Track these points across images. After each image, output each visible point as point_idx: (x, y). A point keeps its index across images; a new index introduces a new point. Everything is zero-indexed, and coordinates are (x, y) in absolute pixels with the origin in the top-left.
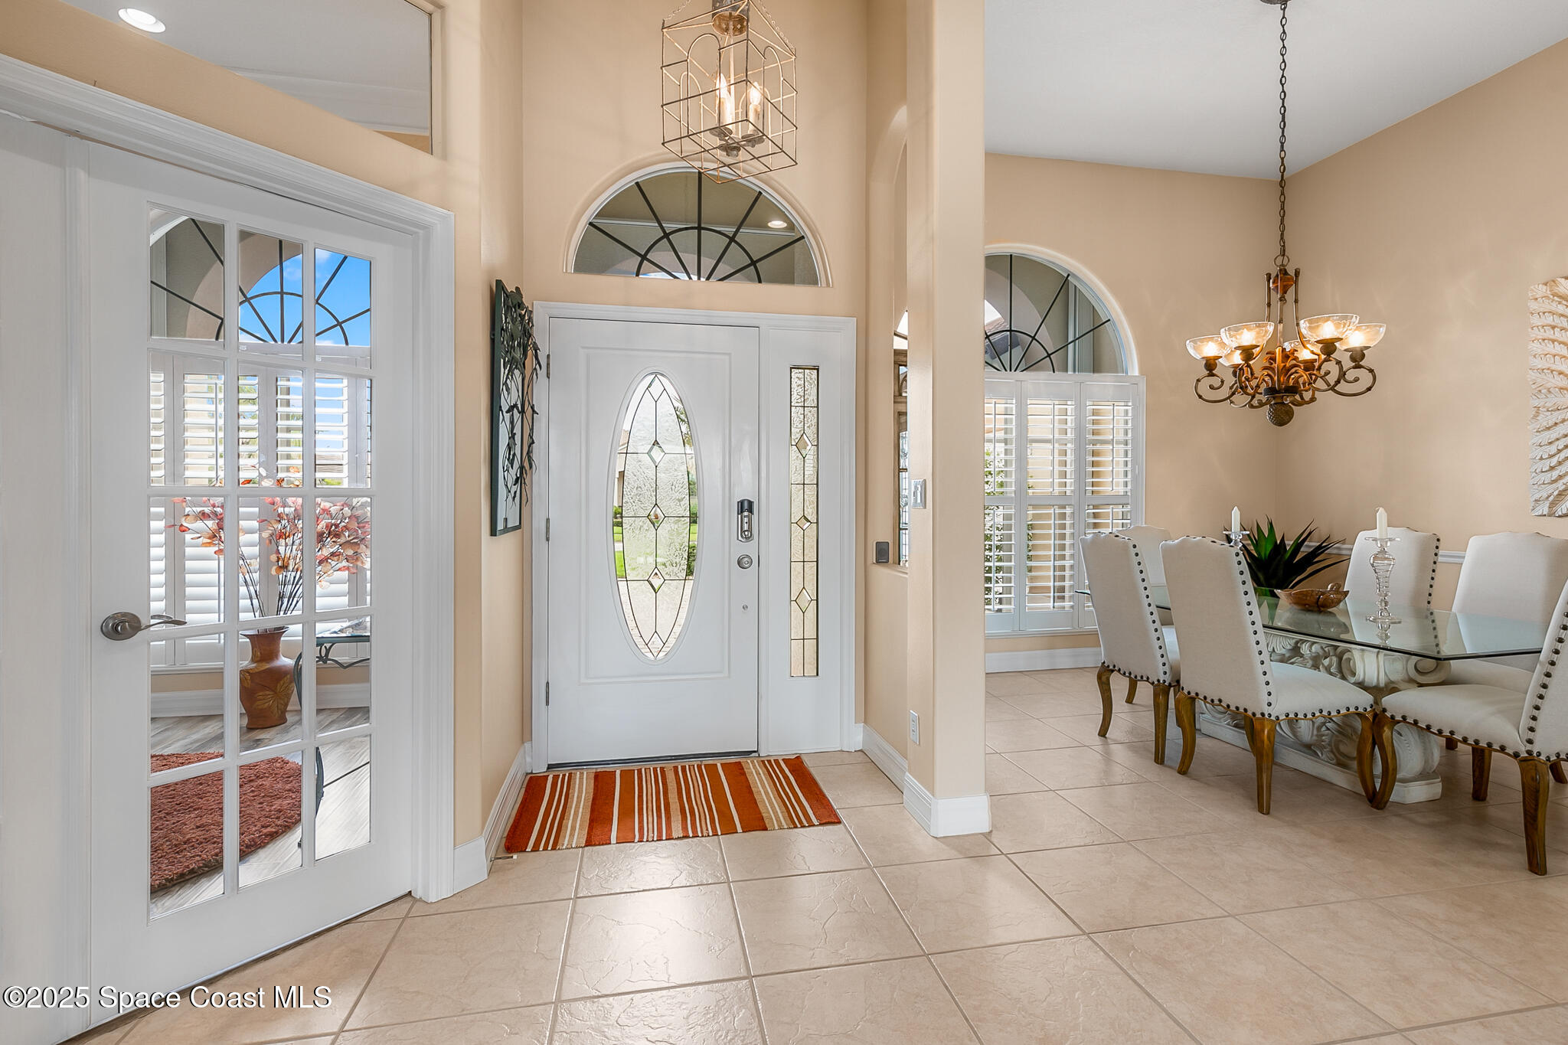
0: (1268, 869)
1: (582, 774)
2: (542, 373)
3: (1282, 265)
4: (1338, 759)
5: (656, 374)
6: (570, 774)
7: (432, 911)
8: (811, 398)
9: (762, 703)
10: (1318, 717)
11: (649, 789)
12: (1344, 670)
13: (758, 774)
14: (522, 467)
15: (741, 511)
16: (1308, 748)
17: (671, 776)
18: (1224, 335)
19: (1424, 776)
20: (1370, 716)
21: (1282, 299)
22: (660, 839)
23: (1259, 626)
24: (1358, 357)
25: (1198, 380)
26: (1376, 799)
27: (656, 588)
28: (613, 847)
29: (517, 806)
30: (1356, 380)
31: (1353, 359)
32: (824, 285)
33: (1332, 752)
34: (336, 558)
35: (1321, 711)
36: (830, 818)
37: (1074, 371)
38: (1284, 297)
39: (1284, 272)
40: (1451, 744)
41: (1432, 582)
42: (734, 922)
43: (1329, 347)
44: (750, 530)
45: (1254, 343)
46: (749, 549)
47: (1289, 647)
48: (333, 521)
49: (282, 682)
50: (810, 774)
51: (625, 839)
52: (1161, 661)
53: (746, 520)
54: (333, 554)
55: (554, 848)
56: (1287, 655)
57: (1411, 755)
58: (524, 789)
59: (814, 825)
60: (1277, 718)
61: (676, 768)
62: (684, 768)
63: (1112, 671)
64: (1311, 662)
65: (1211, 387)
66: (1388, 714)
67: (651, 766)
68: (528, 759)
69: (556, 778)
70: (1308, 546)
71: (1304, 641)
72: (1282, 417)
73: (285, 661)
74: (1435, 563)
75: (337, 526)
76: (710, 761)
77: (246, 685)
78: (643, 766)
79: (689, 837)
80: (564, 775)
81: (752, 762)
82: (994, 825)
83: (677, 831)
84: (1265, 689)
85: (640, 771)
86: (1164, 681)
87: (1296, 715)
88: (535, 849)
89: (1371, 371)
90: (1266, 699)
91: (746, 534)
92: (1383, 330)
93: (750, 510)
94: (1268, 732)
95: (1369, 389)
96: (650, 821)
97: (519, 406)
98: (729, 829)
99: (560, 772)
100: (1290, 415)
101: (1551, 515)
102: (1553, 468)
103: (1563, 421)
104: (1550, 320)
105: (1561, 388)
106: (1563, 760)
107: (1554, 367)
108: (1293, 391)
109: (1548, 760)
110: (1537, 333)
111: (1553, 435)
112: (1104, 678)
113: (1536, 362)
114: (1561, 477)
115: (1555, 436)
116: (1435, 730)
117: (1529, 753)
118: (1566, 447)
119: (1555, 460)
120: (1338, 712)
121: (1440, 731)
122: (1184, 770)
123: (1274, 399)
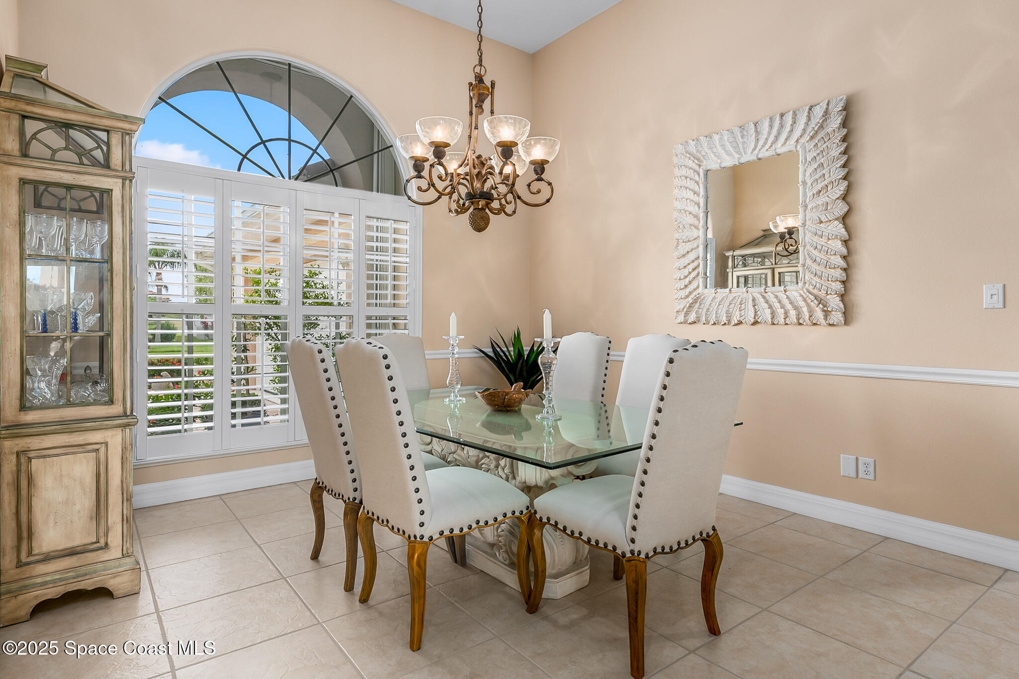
3: (481, 76)
4: (510, 559)
10: (475, 528)
20: (525, 519)
24: (540, 170)
25: (408, 181)
30: (538, 192)
31: (535, 171)
35: (478, 522)
38: (481, 107)
39: (480, 79)
41: (605, 378)
43: (506, 151)
52: (351, 477)
60: (431, 538)
63: (323, 489)
64: (494, 463)
65: (419, 189)
66: (538, 516)
72: (480, 224)
74: (607, 361)
84: (418, 508)
86: (355, 500)
87: (452, 531)
89: (550, 184)
90: (418, 519)
92: (558, 145)
94: (418, 557)
95: (548, 201)
100: (487, 222)
101: (685, 322)
102: (686, 286)
103: (692, 250)
104: (684, 172)
105: (690, 225)
106: (659, 553)
107: (687, 208)
108: (488, 197)
109: (647, 557)
110: (678, 182)
111: (686, 260)
112: (316, 496)
113: (677, 204)
114: (690, 293)
115: (687, 262)
116: (568, 532)
117: (632, 552)
118: (694, 270)
119: (687, 280)
120: (496, 520)
121: (572, 532)
122: (364, 600)
123: (472, 203)
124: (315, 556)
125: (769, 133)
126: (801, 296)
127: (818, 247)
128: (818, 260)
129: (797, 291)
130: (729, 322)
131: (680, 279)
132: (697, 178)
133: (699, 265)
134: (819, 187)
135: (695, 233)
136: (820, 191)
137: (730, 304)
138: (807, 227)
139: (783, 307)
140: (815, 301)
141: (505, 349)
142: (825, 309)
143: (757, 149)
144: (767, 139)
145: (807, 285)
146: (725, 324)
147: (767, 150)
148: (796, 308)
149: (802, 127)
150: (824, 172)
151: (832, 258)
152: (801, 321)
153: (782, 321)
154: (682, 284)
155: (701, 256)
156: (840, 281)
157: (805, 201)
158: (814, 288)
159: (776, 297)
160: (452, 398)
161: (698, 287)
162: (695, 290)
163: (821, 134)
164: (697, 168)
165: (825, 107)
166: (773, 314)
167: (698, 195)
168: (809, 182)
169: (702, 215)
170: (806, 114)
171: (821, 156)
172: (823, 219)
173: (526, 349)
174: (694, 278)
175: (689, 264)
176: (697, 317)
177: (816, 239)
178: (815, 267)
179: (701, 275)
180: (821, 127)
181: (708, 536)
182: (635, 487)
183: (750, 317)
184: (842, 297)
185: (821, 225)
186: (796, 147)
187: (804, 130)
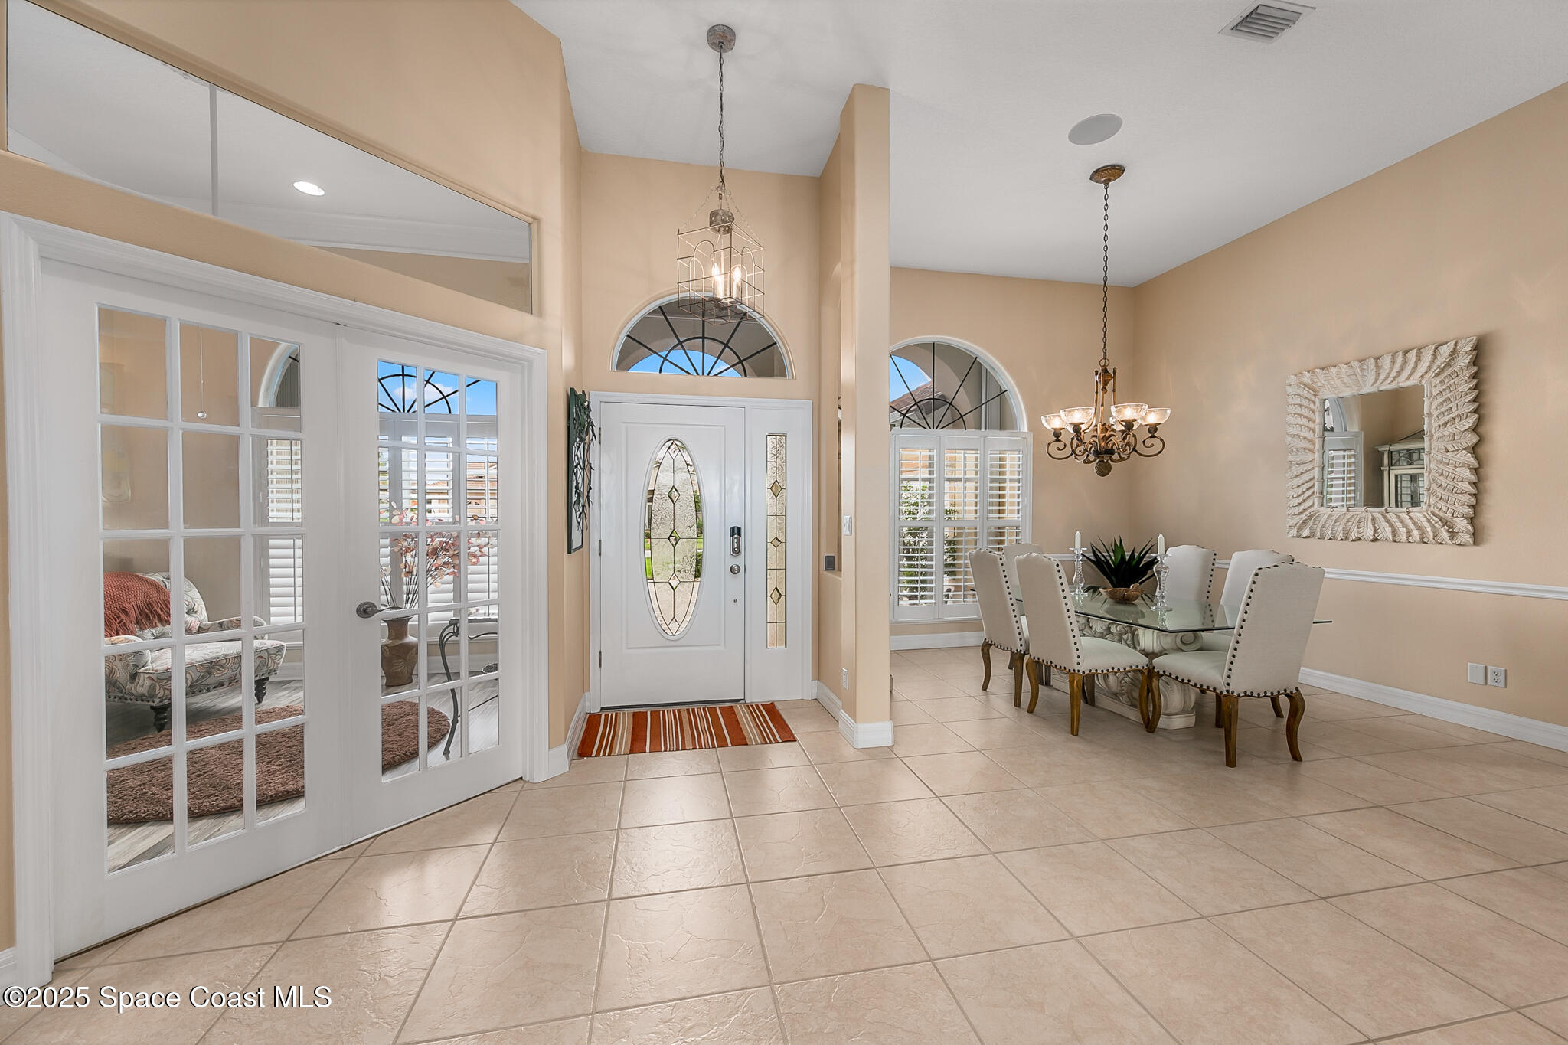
0: (1063, 765)
1: (624, 713)
2: (596, 442)
3: (1106, 366)
4: (1130, 701)
5: (674, 440)
6: (616, 714)
7: (536, 787)
8: (781, 456)
9: (748, 667)
10: (1111, 672)
11: (670, 721)
12: (1134, 644)
13: (744, 713)
14: (583, 506)
15: (732, 534)
16: (1115, 695)
17: (684, 715)
18: (1062, 413)
19: (1184, 711)
20: (1145, 672)
21: (1104, 389)
22: (678, 750)
23: (1072, 613)
24: (1153, 429)
25: (1049, 444)
26: (1150, 725)
27: (674, 587)
28: (647, 755)
29: (583, 731)
30: (1152, 446)
31: (1150, 431)
32: (790, 377)
33: (1128, 697)
34: (446, 566)
35: (1113, 668)
36: (790, 738)
37: (986, 429)
38: (1105, 388)
39: (1105, 370)
40: (1203, 691)
42: (725, 793)
43: (1129, 425)
44: (739, 547)
45: (1081, 421)
46: (738, 561)
47: (1104, 628)
48: (444, 539)
49: (410, 654)
50: (779, 713)
51: (655, 748)
52: (1018, 637)
53: (736, 540)
54: (444, 563)
55: (609, 755)
56: (1105, 633)
57: (1173, 698)
58: (585, 723)
59: (778, 742)
60: (1084, 672)
61: (688, 710)
62: (693, 710)
63: (991, 645)
64: (1117, 638)
65: (1058, 449)
66: (1156, 670)
67: (671, 709)
68: (588, 704)
69: (606, 716)
70: (1149, 557)
71: (1113, 623)
72: (1104, 470)
73: (410, 639)
74: (1213, 570)
75: (447, 543)
76: (711, 706)
77: (386, 655)
78: (666, 709)
79: (696, 749)
80: (612, 714)
81: (740, 706)
82: (895, 742)
83: (689, 745)
84: (1076, 654)
85: (663, 712)
86: (1021, 651)
87: (1096, 670)
88: (597, 755)
89: (1162, 440)
90: (1076, 660)
91: (736, 551)
92: (1169, 412)
93: (739, 534)
95: (1160, 452)
96: (671, 741)
97: (581, 464)
98: (723, 744)
99: (609, 712)
100: (1109, 469)
101: (1298, 536)
102: (1299, 504)
103: (1306, 472)
104: (1298, 401)
105: (1305, 449)
106: (1249, 696)
107: (1301, 433)
108: (1110, 452)
109: (1239, 695)
110: (1292, 410)
111: (1300, 481)
112: (985, 650)
113: (1292, 431)
114: (1304, 510)
115: (1301, 482)
116: (1180, 679)
117: (1228, 691)
118: (1308, 489)
119: (1301, 498)
120: (1125, 669)
121: (1183, 680)
122: (1031, 711)
123: (1098, 457)
124: (985, 688)
125: (1391, 369)
126: (1425, 517)
127: (1444, 473)
128: (1444, 485)
129: (1420, 512)
130: (1347, 538)
131: (1293, 497)
132: (1312, 406)
133: (1314, 485)
134: (1447, 418)
135: (1310, 457)
136: (1447, 423)
137: (1348, 522)
138: (1432, 454)
139: (1405, 526)
140: (1440, 523)
141: (1106, 554)
142: (1451, 530)
143: (1379, 382)
144: (1389, 374)
145: (1432, 508)
146: (1342, 540)
147: (1389, 384)
148: (1419, 528)
149: (1427, 364)
150: (1451, 405)
151: (1460, 484)
152: (1425, 540)
153: (1404, 539)
154: (1295, 502)
155: (1316, 477)
156: (1468, 505)
157: (1430, 431)
158: (1439, 511)
159: (1398, 517)
160: (1077, 592)
161: (1313, 505)
162: (1309, 507)
163: (1449, 371)
164: (1313, 398)
165: (1452, 346)
166: (1395, 533)
167: (1314, 422)
168: (1435, 414)
169: (1317, 441)
170: (1431, 353)
171: (1448, 391)
172: (1450, 448)
173: (1128, 555)
174: (1309, 497)
175: (1303, 484)
176: (1311, 533)
177: (1441, 466)
178: (1440, 492)
179: (1317, 494)
180: (1448, 365)
181: (1291, 692)
182: (1229, 658)
183: (1370, 533)
184: (1472, 520)
185: (1448, 454)
186: (1421, 381)
187: (1430, 367)
